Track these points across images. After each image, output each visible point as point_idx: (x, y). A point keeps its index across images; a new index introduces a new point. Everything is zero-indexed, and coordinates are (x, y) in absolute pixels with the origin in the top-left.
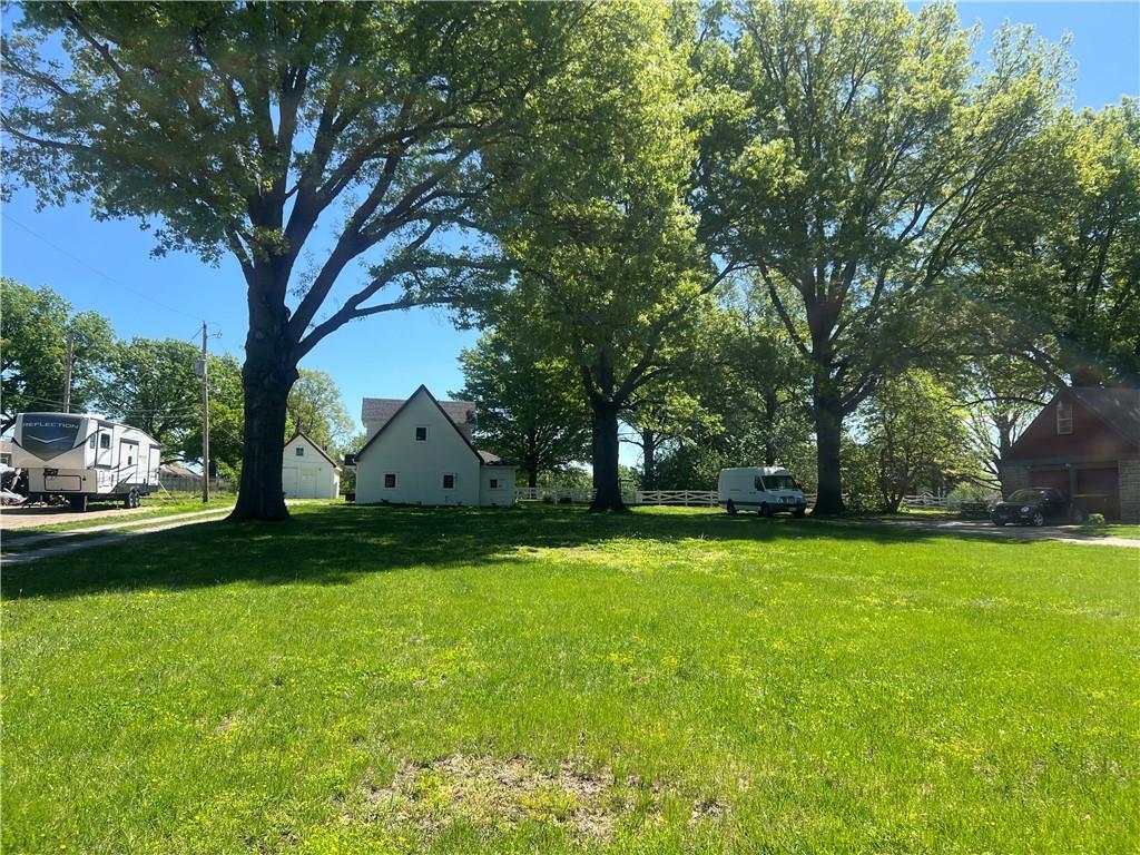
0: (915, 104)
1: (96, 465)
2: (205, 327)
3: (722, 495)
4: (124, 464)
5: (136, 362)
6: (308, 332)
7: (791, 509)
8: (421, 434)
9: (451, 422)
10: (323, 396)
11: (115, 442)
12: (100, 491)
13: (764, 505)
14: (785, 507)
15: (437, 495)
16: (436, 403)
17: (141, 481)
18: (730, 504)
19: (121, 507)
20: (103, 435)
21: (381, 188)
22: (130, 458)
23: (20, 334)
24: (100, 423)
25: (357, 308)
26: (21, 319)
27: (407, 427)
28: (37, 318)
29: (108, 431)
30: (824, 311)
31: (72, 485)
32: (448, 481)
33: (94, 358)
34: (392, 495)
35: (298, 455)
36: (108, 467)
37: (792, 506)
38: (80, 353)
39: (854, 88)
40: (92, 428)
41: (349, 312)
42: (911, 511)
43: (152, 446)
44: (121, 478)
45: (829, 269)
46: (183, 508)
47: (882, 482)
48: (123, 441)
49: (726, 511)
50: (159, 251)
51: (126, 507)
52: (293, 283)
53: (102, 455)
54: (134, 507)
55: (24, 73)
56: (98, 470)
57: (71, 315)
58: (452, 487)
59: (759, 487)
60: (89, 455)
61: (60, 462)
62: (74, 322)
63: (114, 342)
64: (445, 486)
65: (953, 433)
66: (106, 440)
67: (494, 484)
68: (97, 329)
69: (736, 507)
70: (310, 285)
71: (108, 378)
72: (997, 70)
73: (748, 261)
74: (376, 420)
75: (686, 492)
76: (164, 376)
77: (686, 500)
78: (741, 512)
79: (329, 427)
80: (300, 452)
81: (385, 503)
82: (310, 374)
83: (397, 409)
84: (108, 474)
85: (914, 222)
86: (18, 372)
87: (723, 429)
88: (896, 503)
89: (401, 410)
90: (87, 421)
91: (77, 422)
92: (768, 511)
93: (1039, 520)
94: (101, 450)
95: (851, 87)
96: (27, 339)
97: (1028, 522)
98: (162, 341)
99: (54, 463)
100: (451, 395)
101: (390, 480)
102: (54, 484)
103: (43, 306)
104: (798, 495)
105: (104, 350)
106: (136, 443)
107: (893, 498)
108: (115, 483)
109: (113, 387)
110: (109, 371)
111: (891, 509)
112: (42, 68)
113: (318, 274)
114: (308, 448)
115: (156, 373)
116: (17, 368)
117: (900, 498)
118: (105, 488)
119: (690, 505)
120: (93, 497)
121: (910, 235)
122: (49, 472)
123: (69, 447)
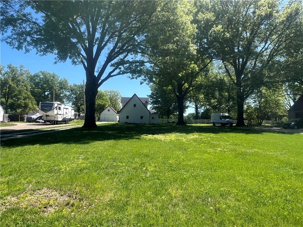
0: (262, 13)
1: (58, 114)
2: (84, 81)
3: (212, 121)
4: (65, 113)
5: (74, 89)
6: (100, 81)
7: (229, 124)
8: (135, 105)
9: (142, 103)
10: (118, 97)
11: (62, 108)
12: (59, 120)
13: (222, 123)
14: (227, 124)
15: (139, 121)
16: (139, 98)
17: (70, 118)
18: (214, 123)
19: (64, 124)
20: (59, 107)
21: (116, 44)
22: (66, 112)
23: (49, 84)
24: (58, 104)
25: (111, 75)
26: (49, 80)
27: (131, 104)
28: (52, 80)
29: (60, 106)
30: (239, 72)
31: (52, 119)
32: (142, 117)
33: (65, 89)
34: (128, 121)
35: (108, 111)
36: (61, 114)
37: (229, 123)
38: (61, 88)
39: (247, 10)
40: (56, 105)
41: (109, 76)
42: (266, 125)
43: (72, 109)
44: (64, 117)
45: (241, 60)
46: (79, 124)
47: (258, 117)
48: (64, 108)
49: (213, 125)
50: (56, 63)
51: (66, 124)
52: (96, 69)
53: (59, 111)
54: (68, 123)
55: (30, 22)
56: (58, 115)
57: (60, 79)
58: (142, 119)
59: (221, 119)
60: (55, 112)
61: (49, 113)
62: (60, 81)
63: (69, 85)
64: (141, 119)
65: (277, 104)
66: (60, 108)
67: (153, 118)
68: (65, 82)
69: (215, 124)
70: (100, 70)
71: (68, 93)
72: (289, 2)
73: (215, 59)
74: (124, 102)
75: (205, 120)
76: (80, 93)
77: (205, 122)
78: (217, 125)
79: (120, 104)
80: (109, 110)
81: (126, 123)
82: (115, 92)
83: (129, 99)
84: (61, 116)
85: (264, 46)
86: (48, 93)
87: (217, 103)
88: (261, 123)
89: (130, 100)
90: (55, 104)
91: (53, 104)
92: (223, 125)
93: (296, 127)
94: (58, 111)
95: (246, 10)
96: (50, 85)
97: (292, 128)
98: (80, 84)
99: (48, 113)
100: (148, 96)
101: (127, 117)
102: (49, 119)
103: (53, 77)
104: (231, 120)
105: (67, 87)
106: (68, 109)
107: (260, 121)
108: (63, 118)
109: (69, 95)
110: (68, 92)
111: (260, 124)
112: (34, 20)
113: (102, 67)
114: (111, 110)
115: (79, 92)
116: (48, 92)
117: (263, 121)
118: (60, 119)
119: (206, 123)
120: (57, 121)
121: (263, 50)
122: (47, 116)
123: (51, 110)
